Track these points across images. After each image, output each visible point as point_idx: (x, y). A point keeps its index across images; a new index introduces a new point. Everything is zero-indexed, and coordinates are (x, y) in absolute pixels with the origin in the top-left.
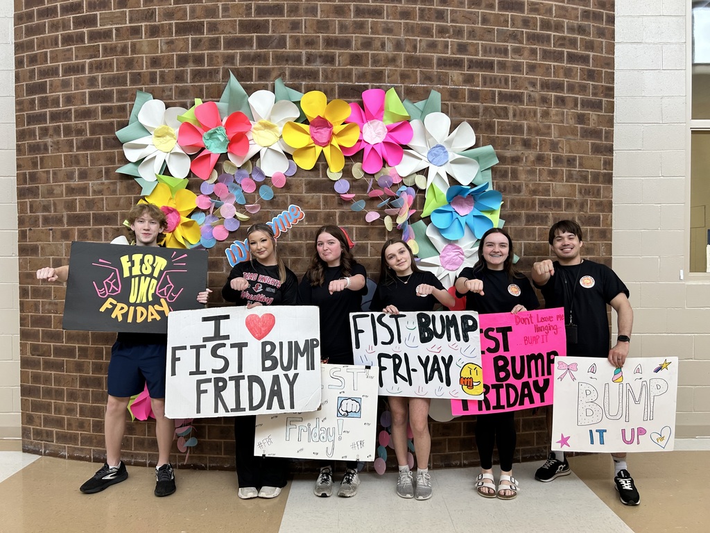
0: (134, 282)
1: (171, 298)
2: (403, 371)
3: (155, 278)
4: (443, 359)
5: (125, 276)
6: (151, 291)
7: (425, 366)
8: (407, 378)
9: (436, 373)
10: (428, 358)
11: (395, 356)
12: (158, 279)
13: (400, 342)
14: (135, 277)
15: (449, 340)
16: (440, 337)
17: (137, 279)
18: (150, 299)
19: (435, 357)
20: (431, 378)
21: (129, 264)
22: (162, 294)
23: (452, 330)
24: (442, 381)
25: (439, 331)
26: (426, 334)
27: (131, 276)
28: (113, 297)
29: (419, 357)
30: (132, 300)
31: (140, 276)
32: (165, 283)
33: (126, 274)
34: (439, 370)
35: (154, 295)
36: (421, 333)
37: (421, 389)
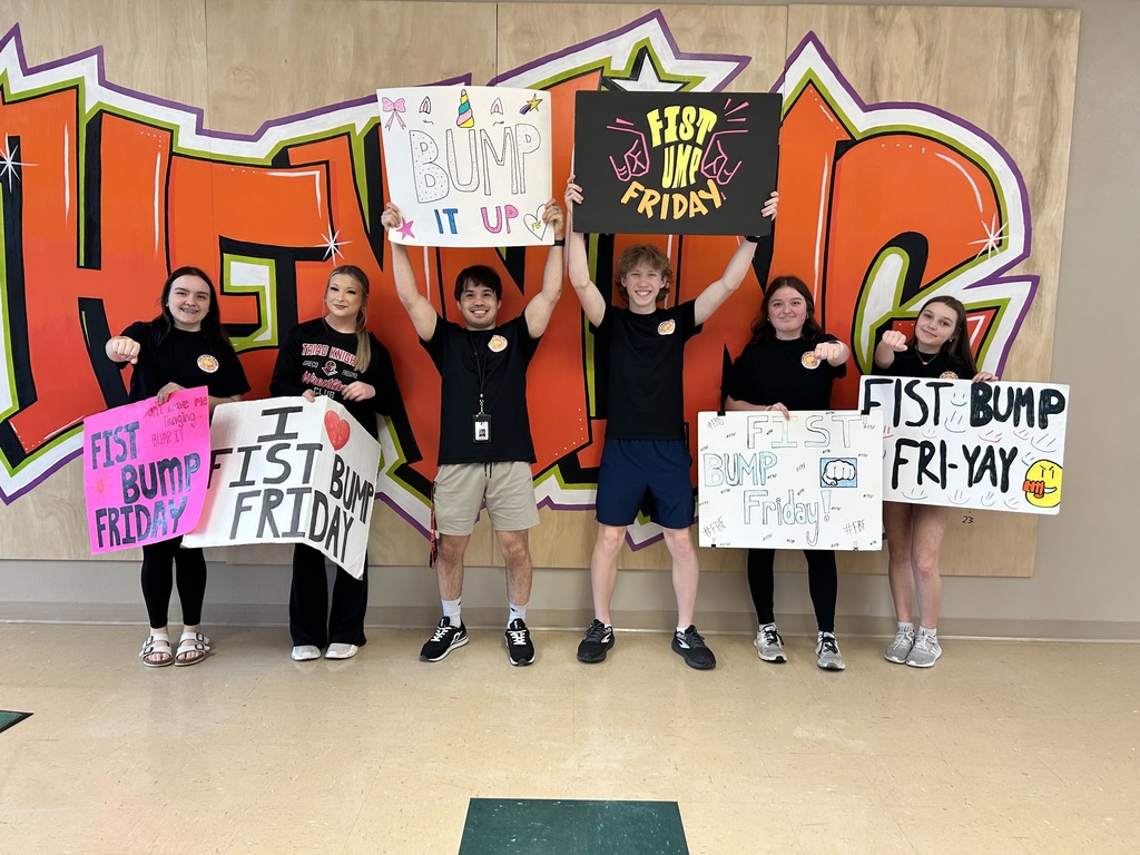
0: (669, 153)
1: (724, 178)
2: (934, 466)
3: (698, 146)
4: (1002, 452)
5: (654, 145)
6: (694, 169)
7: (971, 461)
8: (939, 478)
9: (988, 472)
10: (978, 450)
11: (926, 444)
12: (703, 147)
13: (936, 423)
14: (669, 145)
15: (1016, 425)
16: (1003, 419)
17: (672, 148)
18: (693, 181)
19: (990, 450)
20: (978, 479)
21: (660, 125)
22: (710, 171)
23: (1024, 410)
24: (995, 484)
25: (1002, 410)
26: (982, 412)
27: (664, 145)
28: (639, 180)
29: (964, 447)
30: (666, 183)
31: (676, 144)
32: (714, 153)
33: (656, 142)
34: (993, 468)
35: (698, 174)
36: (974, 412)
37: (959, 494)
